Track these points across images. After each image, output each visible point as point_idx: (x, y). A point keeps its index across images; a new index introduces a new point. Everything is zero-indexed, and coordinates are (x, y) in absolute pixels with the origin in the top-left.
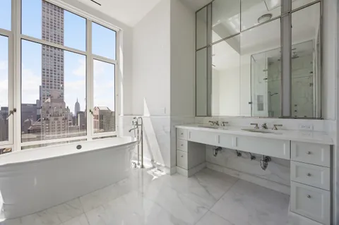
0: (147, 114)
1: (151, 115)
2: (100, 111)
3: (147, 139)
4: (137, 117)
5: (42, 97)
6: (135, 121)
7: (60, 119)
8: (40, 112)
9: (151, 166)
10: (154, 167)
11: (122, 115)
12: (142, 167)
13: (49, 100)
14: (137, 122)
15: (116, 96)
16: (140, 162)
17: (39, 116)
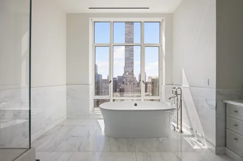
0: (185, 84)
1: (190, 86)
2: (152, 79)
3: (186, 108)
4: (177, 88)
5: (125, 72)
6: (175, 90)
7: (132, 83)
8: (124, 80)
9: (189, 133)
10: (193, 136)
11: (164, 84)
12: (181, 132)
13: (127, 74)
14: (176, 92)
15: (160, 69)
16: (179, 127)
17: (124, 82)
